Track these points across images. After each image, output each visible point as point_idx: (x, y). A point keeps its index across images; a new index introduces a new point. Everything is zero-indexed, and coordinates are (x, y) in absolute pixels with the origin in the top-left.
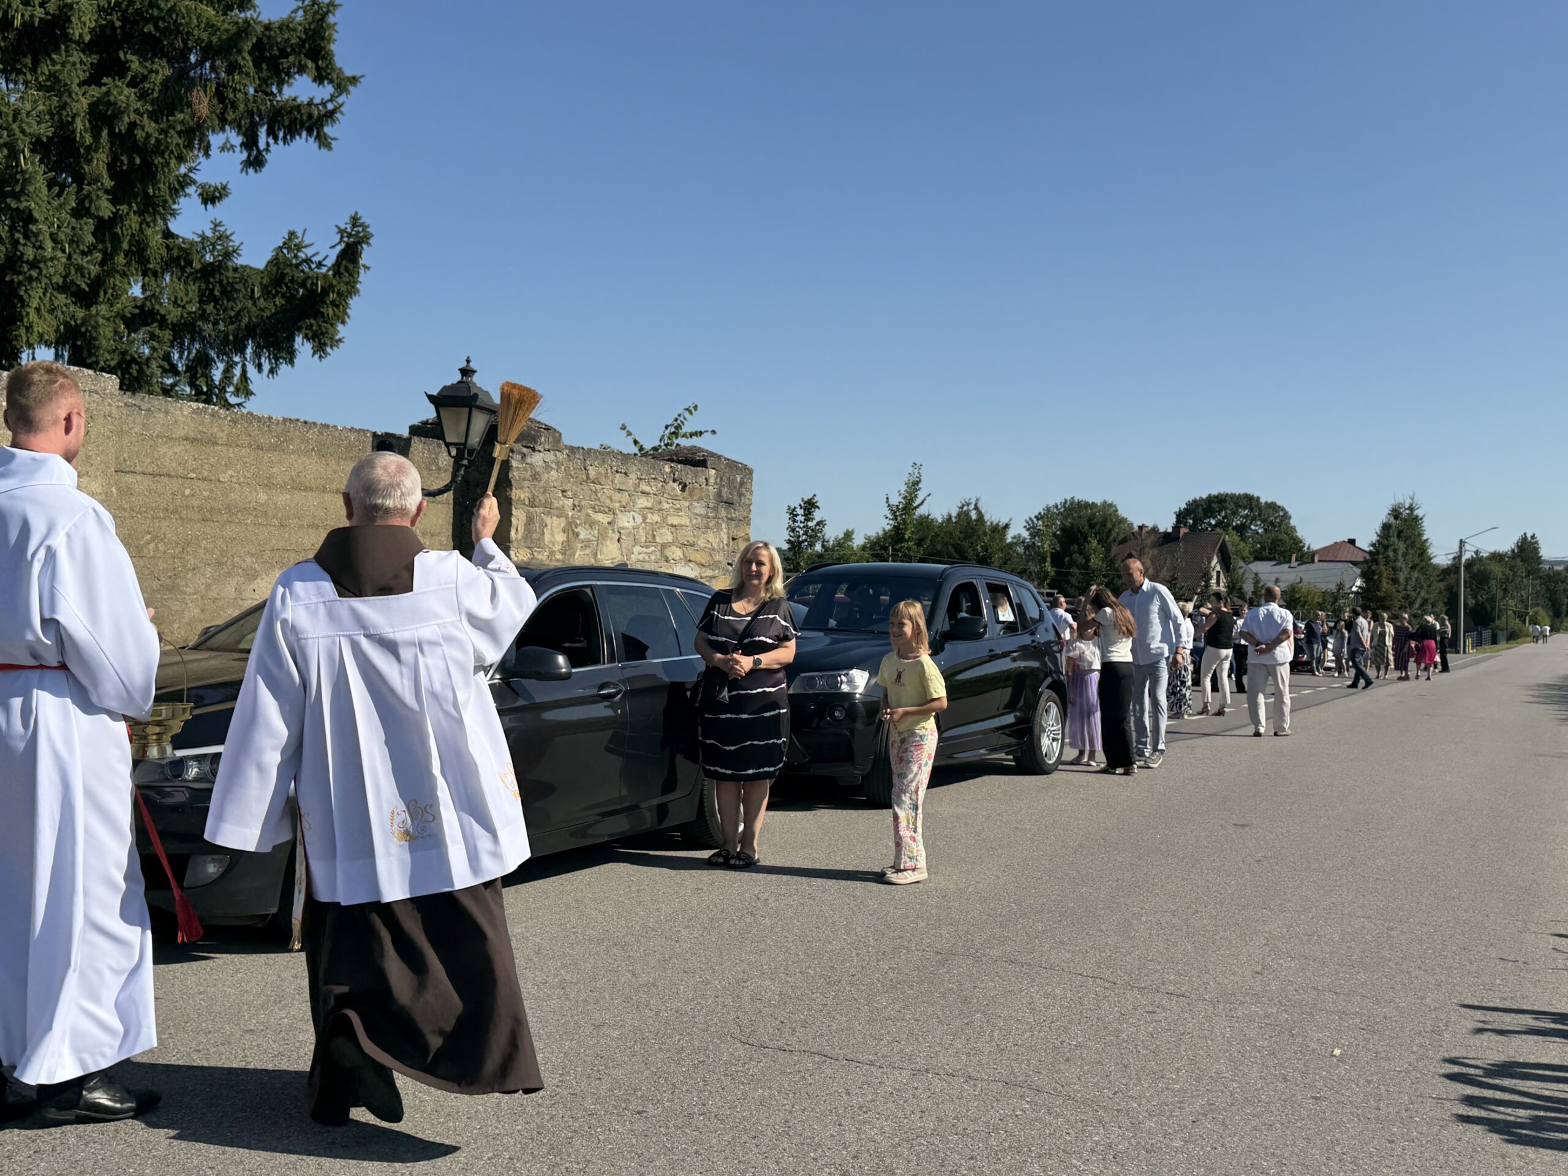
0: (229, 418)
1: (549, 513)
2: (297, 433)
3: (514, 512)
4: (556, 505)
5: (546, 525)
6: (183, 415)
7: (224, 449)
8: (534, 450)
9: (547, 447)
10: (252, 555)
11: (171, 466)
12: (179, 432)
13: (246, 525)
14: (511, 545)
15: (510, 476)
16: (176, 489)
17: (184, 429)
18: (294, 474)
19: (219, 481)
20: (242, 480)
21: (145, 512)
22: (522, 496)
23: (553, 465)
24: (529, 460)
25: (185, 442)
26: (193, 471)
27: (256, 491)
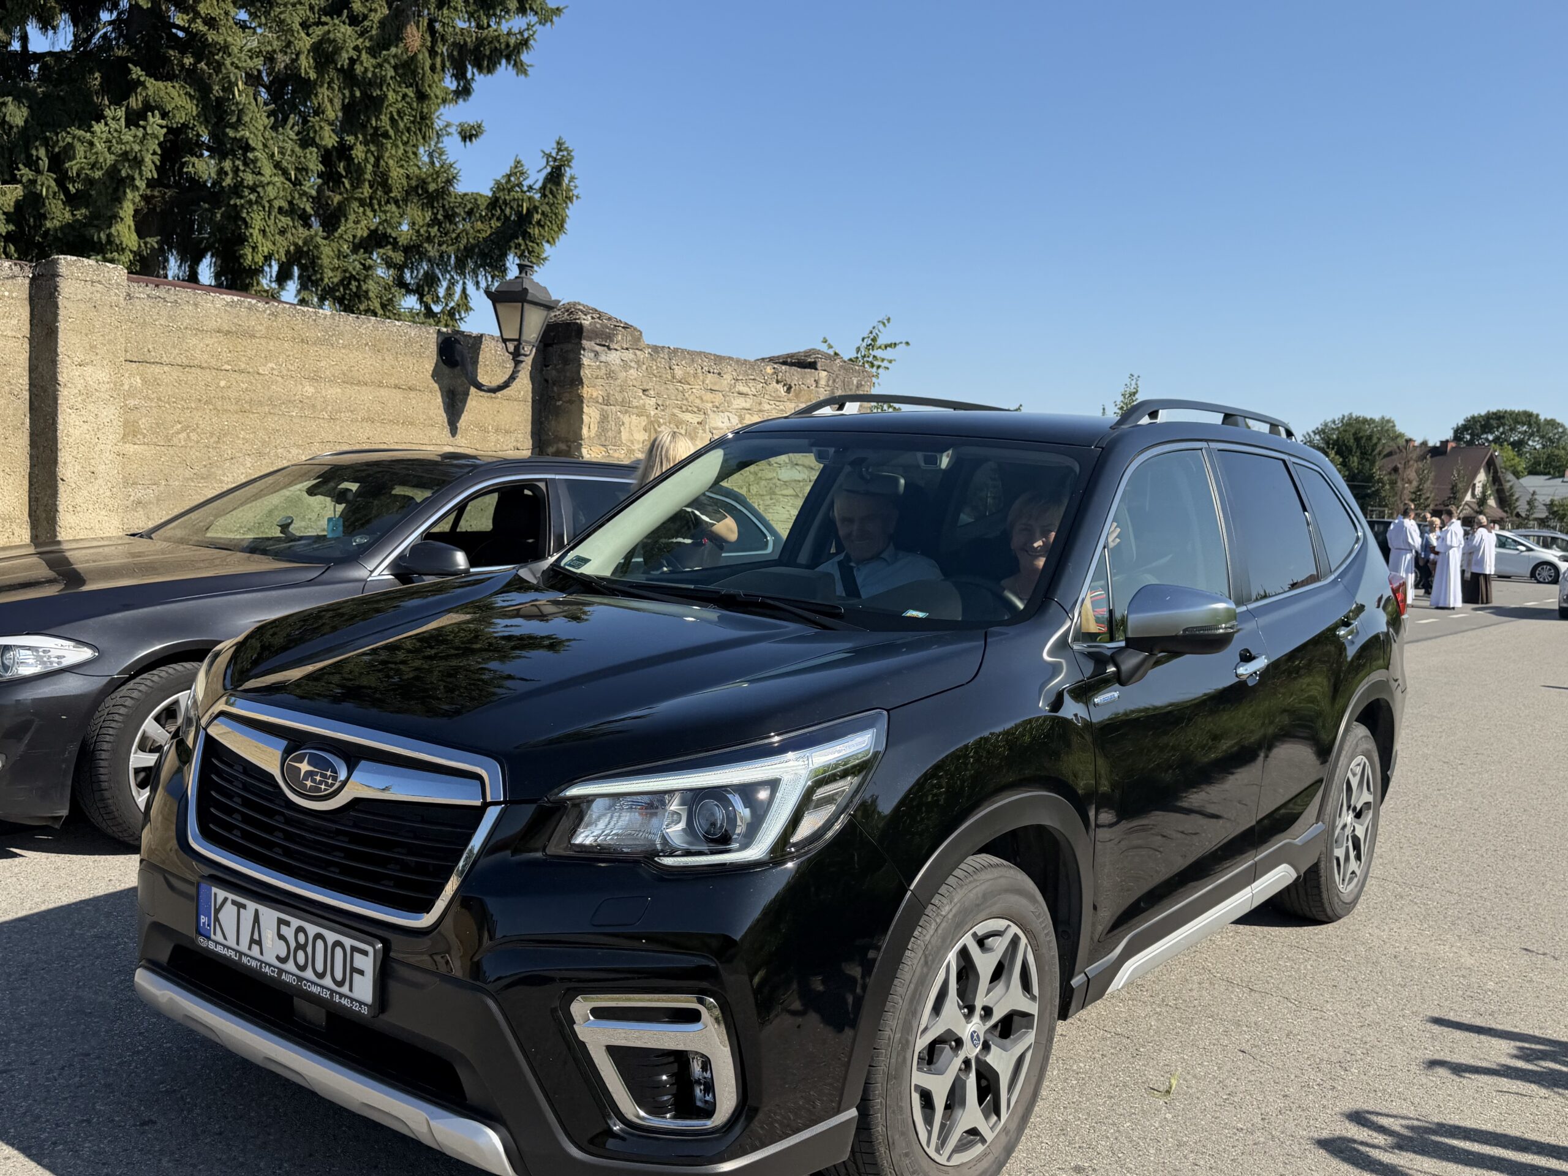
0: (268, 312)
1: (626, 412)
2: (348, 328)
3: (586, 409)
4: (635, 403)
5: (623, 424)
6: (216, 309)
7: (263, 341)
8: (609, 348)
9: (625, 346)
10: (299, 446)
11: (202, 358)
12: (212, 324)
13: (292, 416)
14: (583, 442)
15: (582, 374)
16: (209, 380)
17: (216, 321)
18: (345, 368)
19: (258, 374)
20: (285, 372)
21: (174, 402)
22: (595, 394)
23: (633, 364)
24: (603, 358)
25: (218, 334)
26: (228, 363)
27: (301, 384)
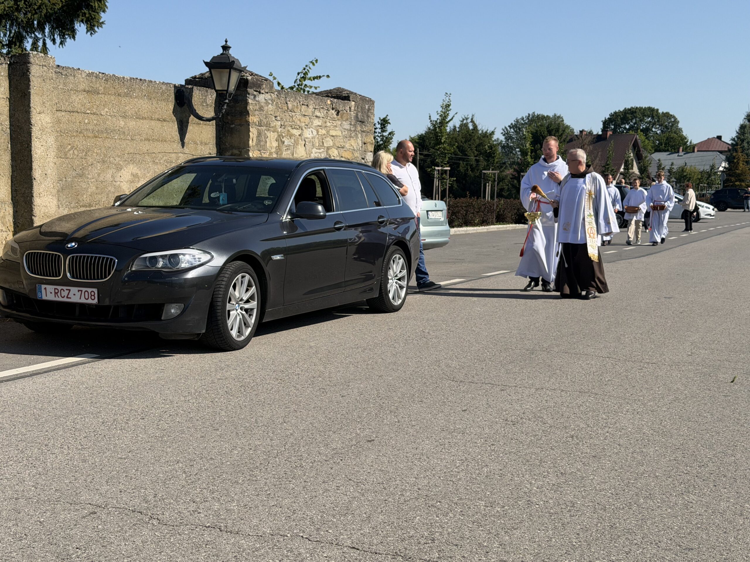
0: (104, 79)
1: (269, 130)
2: (137, 86)
3: (251, 129)
4: (272, 125)
5: (268, 137)
6: (83, 78)
7: (103, 96)
8: (260, 93)
9: (266, 91)
10: (119, 156)
11: (78, 106)
12: (81, 87)
13: (115, 139)
14: (250, 149)
15: (248, 108)
16: (81, 119)
17: (83, 85)
18: (136, 110)
19: (101, 115)
20: (112, 113)
21: (67, 133)
22: (255, 120)
23: (270, 102)
24: (257, 99)
25: (84, 93)
26: (89, 109)
27: (119, 120)
